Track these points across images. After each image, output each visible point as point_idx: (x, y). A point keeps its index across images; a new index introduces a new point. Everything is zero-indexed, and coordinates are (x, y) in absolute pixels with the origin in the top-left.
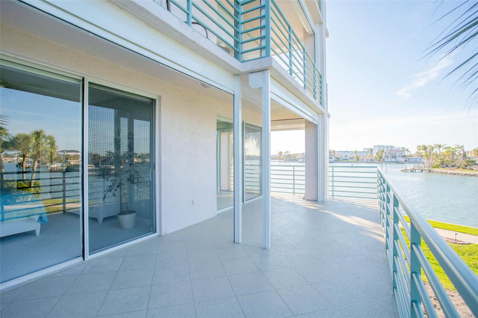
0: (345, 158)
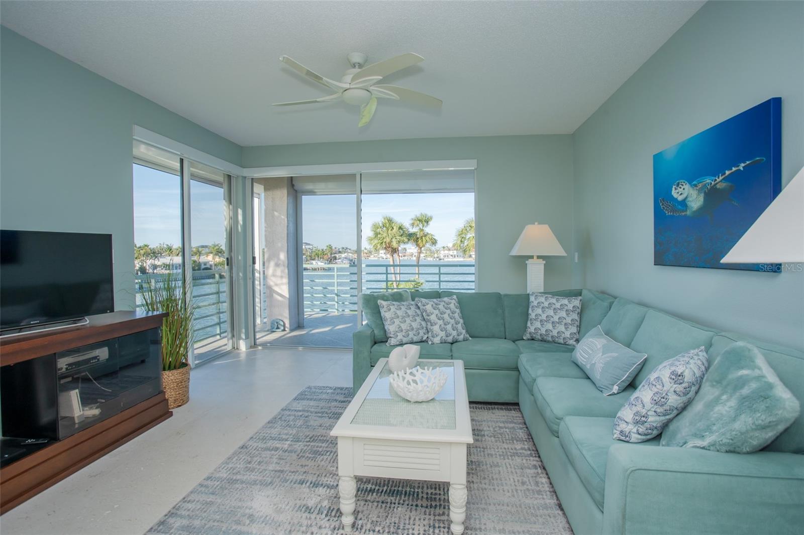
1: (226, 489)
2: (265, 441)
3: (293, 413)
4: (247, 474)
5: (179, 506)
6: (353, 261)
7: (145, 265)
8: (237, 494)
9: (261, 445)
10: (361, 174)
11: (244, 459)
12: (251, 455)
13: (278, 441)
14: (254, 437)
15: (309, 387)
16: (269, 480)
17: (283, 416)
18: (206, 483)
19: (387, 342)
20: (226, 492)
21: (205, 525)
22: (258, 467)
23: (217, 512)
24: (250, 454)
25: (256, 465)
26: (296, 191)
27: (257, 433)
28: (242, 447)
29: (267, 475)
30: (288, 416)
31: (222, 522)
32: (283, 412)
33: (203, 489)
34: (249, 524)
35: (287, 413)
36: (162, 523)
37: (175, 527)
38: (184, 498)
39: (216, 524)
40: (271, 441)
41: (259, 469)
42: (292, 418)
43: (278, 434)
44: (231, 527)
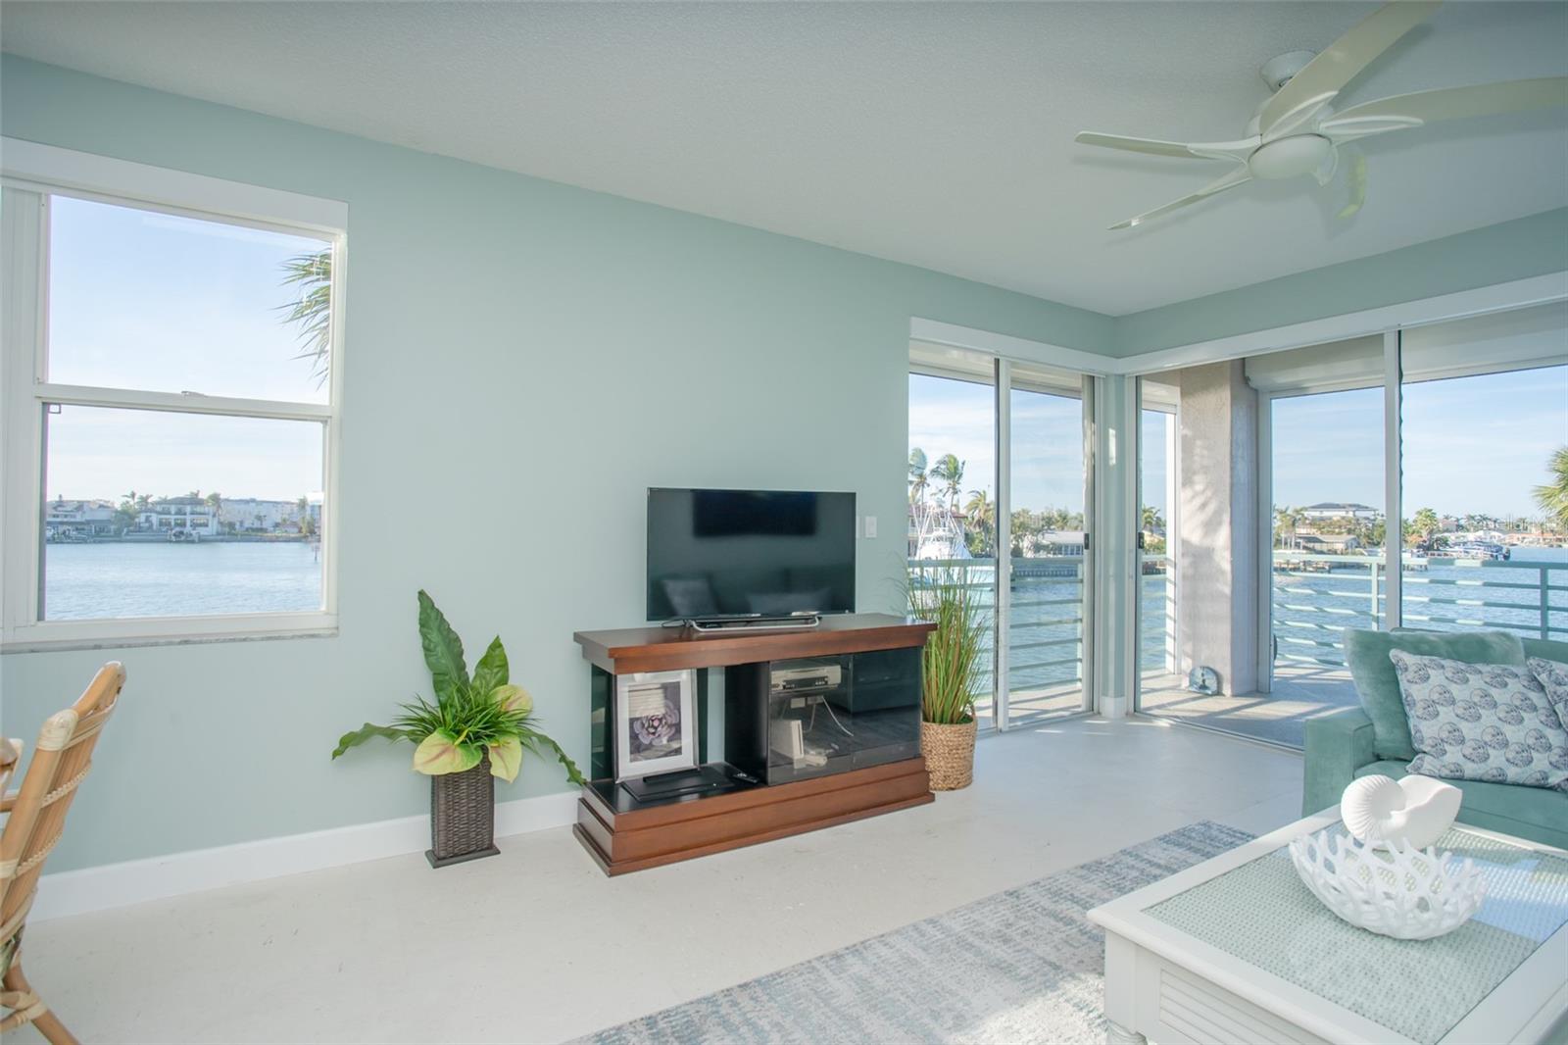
0: (257, 525)
1: (947, 952)
2: (1057, 898)
3: (1142, 865)
4: (992, 943)
5: (870, 945)
6: (1504, 551)
7: (1021, 544)
8: (960, 968)
9: (1046, 902)
10: (1400, 332)
11: (1004, 915)
12: (1019, 914)
13: (1080, 908)
14: (1042, 884)
15: (1207, 825)
16: (1024, 971)
17: (1117, 863)
18: (924, 927)
19: (1410, 761)
20: (946, 955)
21: (889, 991)
22: (1018, 939)
23: (914, 982)
24: (1019, 910)
25: (1017, 934)
26: (1256, 391)
27: (1050, 878)
28: (1011, 894)
29: (1026, 962)
30: (1128, 867)
31: (913, 1001)
32: (1123, 857)
33: (915, 935)
34: (950, 1029)
35: (1131, 861)
36: (837, 957)
37: (849, 973)
38: (882, 936)
39: (902, 999)
40: (1069, 902)
41: (1019, 944)
42: (1134, 873)
43: (1089, 894)
44: (921, 1018)
